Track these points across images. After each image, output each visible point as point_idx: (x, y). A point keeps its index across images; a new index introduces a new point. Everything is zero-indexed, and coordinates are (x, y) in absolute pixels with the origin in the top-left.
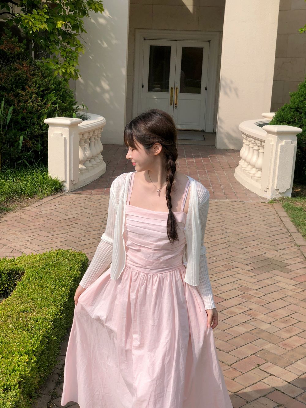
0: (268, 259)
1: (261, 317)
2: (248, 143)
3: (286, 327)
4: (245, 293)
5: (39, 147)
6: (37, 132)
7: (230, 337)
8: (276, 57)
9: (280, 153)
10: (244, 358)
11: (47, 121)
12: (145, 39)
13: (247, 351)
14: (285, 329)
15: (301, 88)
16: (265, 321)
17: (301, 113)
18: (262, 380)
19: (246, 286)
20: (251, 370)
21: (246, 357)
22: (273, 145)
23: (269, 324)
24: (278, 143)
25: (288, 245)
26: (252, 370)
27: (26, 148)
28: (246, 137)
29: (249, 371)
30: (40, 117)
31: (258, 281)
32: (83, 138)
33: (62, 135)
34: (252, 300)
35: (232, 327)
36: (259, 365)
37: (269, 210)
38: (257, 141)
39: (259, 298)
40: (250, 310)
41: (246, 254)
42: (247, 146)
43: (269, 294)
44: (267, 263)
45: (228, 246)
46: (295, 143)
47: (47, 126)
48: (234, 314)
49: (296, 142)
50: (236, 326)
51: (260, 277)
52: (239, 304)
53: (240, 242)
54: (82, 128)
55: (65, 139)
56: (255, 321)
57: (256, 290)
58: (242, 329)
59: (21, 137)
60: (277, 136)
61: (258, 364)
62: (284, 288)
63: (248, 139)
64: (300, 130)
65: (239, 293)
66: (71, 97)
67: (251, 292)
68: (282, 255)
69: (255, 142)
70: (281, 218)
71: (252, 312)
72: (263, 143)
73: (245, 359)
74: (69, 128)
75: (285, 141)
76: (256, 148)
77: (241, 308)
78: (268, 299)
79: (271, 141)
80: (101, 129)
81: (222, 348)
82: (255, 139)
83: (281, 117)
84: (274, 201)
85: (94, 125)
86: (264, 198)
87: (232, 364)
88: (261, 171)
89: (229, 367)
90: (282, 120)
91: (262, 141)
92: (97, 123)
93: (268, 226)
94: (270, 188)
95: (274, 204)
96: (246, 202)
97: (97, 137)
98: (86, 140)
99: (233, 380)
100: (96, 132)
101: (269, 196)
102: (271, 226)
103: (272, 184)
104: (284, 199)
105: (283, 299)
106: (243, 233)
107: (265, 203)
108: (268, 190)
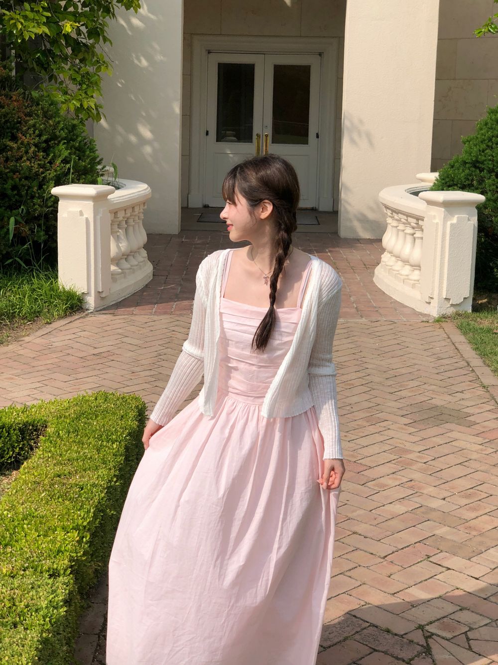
0: (436, 407)
1: (430, 490)
2: (395, 223)
3: (469, 504)
4: (401, 457)
5: (42, 236)
6: (38, 210)
7: (380, 519)
8: (437, 79)
9: (450, 237)
10: (405, 547)
11: (56, 191)
12: (209, 52)
13: (408, 537)
14: (468, 506)
15: (481, 129)
16: (435, 496)
17: (481, 170)
18: (435, 575)
19: (403, 447)
20: (416, 563)
21: (408, 546)
22: (437, 224)
23: (442, 499)
24: (445, 220)
25: (469, 385)
26: (418, 563)
27: (20, 239)
28: (392, 214)
29: (414, 565)
30: (43, 185)
31: (422, 439)
32: (115, 219)
33: (81, 213)
34: (414, 467)
35: (383, 506)
36: (429, 557)
37: (435, 333)
38: (410, 219)
39: (425, 463)
40: (411, 481)
41: (401, 401)
42: (394, 229)
43: (440, 457)
44: (436, 413)
45: (369, 389)
46: (474, 220)
47: (56, 200)
48: (384, 487)
49: (476, 218)
50: (390, 503)
51: (423, 434)
52: (393, 473)
53: (390, 382)
54: (115, 202)
55: (87, 220)
56: (420, 496)
57: (419, 452)
58: (399, 508)
59: (12, 220)
60: (443, 209)
61: (427, 555)
62: (465, 448)
63: (396, 216)
64: (481, 198)
65: (392, 457)
66: (92, 150)
67: (411, 456)
68: (460, 400)
69: (407, 220)
70: (456, 345)
71: (414, 484)
72: (420, 222)
73: (407, 548)
74: (93, 202)
75: (458, 217)
76: (409, 230)
77: (396, 479)
78: (438, 464)
79: (434, 216)
80: (144, 203)
81: (369, 535)
82: (408, 215)
83: (448, 177)
84: (443, 318)
85: (133, 196)
86: (426, 314)
87: (386, 556)
88: (420, 270)
89: (382, 560)
90: (452, 182)
91: (419, 219)
92: (138, 195)
93: (434, 358)
94: (436, 296)
95: (444, 325)
96: (396, 321)
97: (137, 218)
98: (120, 222)
99: (389, 577)
100: (137, 209)
101: (434, 311)
102: (440, 357)
103: (439, 290)
104: (459, 315)
105: (464, 464)
106: (393, 369)
107: (428, 322)
108: (432, 301)
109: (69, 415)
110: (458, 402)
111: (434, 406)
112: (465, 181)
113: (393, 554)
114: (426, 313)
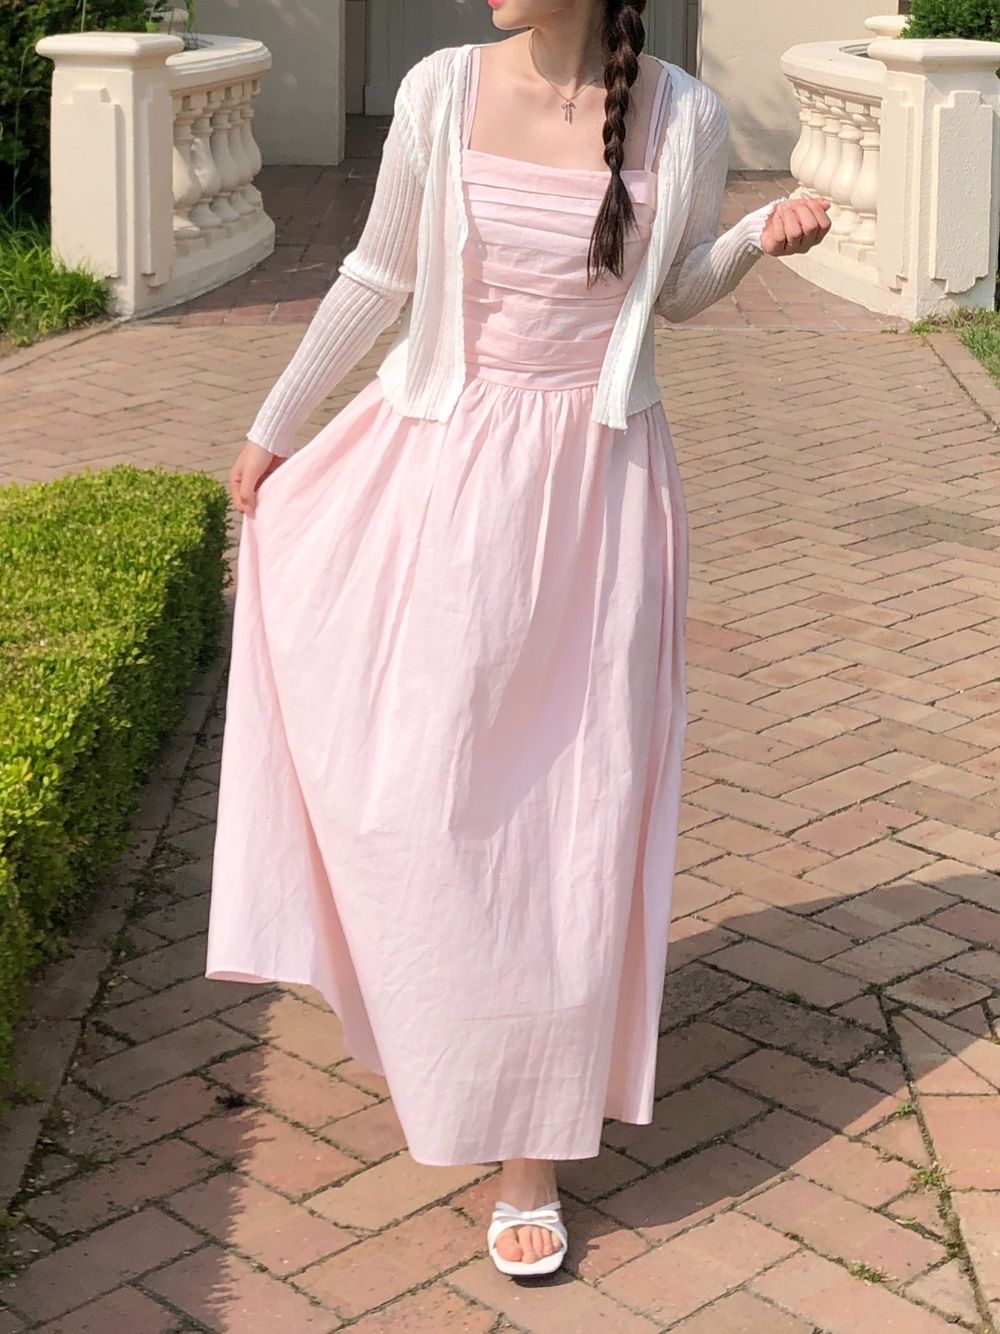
0: (914, 509)
1: (899, 684)
2: (817, 121)
3: (991, 714)
4: (832, 615)
7: (781, 751)
9: (940, 139)
10: (839, 811)
11: (46, 45)
13: (847, 788)
14: (987, 717)
16: (911, 697)
18: (910, 872)
19: (838, 593)
20: (866, 846)
21: (845, 809)
22: (911, 110)
23: (927, 704)
26: (870, 844)
28: (810, 98)
29: (858, 849)
30: (20, 33)
32: (187, 114)
33: (105, 96)
34: (863, 636)
35: (789, 721)
36: (895, 831)
37: (913, 356)
38: (850, 107)
39: (888, 627)
40: (856, 665)
41: (833, 496)
42: (817, 132)
43: (924, 614)
44: (914, 522)
46: (994, 103)
47: (48, 64)
48: (792, 680)
49: (998, 98)
50: (804, 715)
51: (885, 566)
52: (814, 650)
53: (806, 458)
54: (184, 73)
55: (118, 110)
56: (875, 698)
57: (875, 604)
58: (826, 725)
60: (923, 78)
61: (891, 827)
62: (981, 594)
63: (819, 103)
65: (813, 614)
67: (854, 612)
69: (844, 109)
71: (862, 672)
72: (873, 111)
73: (843, 813)
74: (134, 69)
75: (956, 96)
76: (849, 132)
77: (820, 662)
78: (920, 629)
79: (904, 95)
80: (254, 82)
81: (752, 785)
82: (846, 97)
83: (934, 13)
84: (930, 325)
85: (227, 63)
86: (891, 317)
87: (793, 831)
88: (875, 219)
89: (783, 840)
90: (943, 24)
91: (869, 102)
92: (237, 61)
93: (911, 407)
94: (912, 274)
95: (932, 338)
96: (822, 332)
97: (237, 115)
98: (198, 119)
99: (800, 877)
100: (236, 92)
101: (909, 308)
102: (923, 405)
103: (920, 260)
104: (967, 317)
105: (979, 627)
106: (815, 430)
107: (896, 332)
108: (904, 285)
109: (40, 516)
110: (966, 498)
111: (910, 507)
112: (972, 21)
113: (810, 826)
114: (890, 313)
